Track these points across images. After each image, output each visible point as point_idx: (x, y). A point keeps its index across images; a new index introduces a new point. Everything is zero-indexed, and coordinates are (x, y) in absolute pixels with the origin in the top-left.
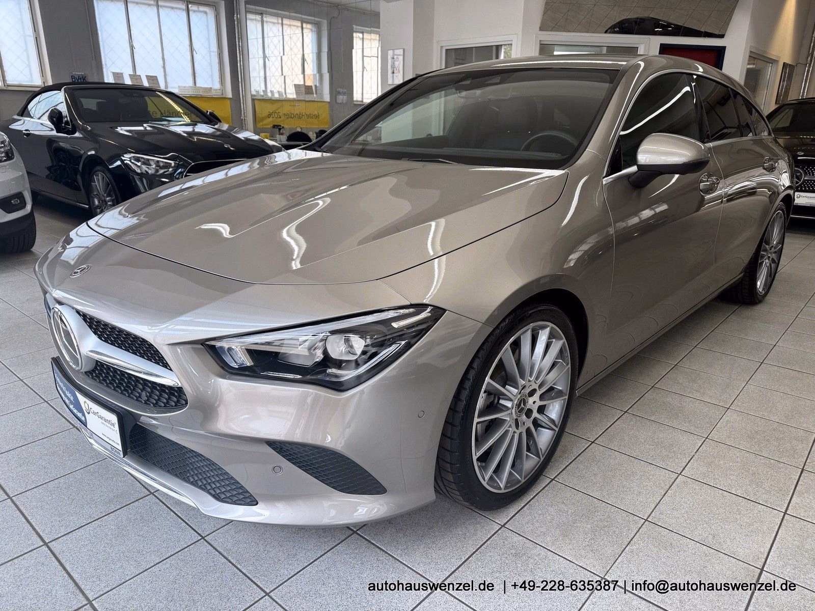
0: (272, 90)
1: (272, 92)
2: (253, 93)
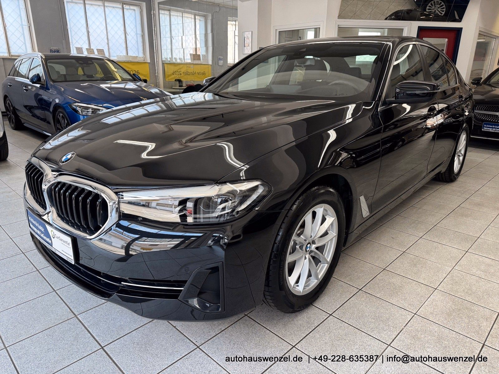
0: (176, 57)
1: (176, 59)
2: (164, 59)
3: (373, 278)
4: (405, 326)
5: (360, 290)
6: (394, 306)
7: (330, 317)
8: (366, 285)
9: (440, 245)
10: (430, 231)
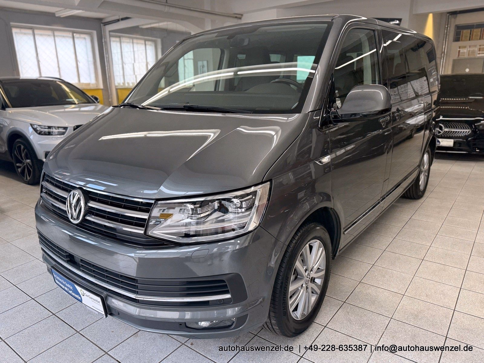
0: (128, 81)
1: (128, 83)
2: (117, 84)
3: (352, 292)
4: (385, 330)
5: (344, 302)
6: (374, 313)
7: (325, 328)
8: (349, 297)
9: (401, 256)
10: (391, 244)
